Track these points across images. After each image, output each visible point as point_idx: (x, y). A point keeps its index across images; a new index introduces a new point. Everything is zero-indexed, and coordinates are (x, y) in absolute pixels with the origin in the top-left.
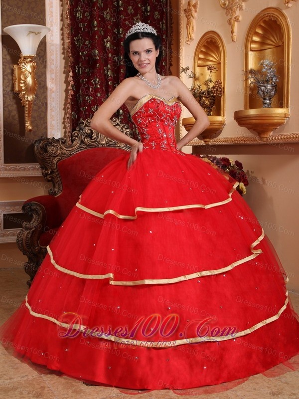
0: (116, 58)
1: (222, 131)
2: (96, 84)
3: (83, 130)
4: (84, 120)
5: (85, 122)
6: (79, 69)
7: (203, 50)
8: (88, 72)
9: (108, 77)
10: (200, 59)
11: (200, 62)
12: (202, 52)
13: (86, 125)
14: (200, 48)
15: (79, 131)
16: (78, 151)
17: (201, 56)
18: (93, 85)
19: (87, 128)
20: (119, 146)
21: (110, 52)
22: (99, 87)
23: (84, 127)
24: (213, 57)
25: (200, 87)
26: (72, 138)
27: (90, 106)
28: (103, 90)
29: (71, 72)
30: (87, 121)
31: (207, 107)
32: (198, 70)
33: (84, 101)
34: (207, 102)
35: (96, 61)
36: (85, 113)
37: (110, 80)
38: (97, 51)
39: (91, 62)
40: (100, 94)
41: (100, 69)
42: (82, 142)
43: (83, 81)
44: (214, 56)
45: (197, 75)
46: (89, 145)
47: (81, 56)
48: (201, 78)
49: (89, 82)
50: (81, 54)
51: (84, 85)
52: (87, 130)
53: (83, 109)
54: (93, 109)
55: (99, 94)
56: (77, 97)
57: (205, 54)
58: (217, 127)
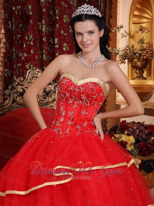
0: (51, 12)
1: (152, 95)
2: (30, 41)
3: (15, 89)
4: (17, 78)
5: (18, 81)
6: (12, 26)
7: (138, 6)
8: (22, 28)
9: (43, 33)
10: (135, 16)
11: (135, 19)
12: (137, 9)
13: (18, 84)
14: (135, 5)
15: (11, 90)
16: (9, 110)
17: (136, 13)
18: (26, 41)
19: (19, 86)
20: (51, 106)
21: (44, 7)
22: (32, 44)
23: (17, 85)
24: (148, 14)
25: (133, 46)
26: (4, 97)
27: (23, 63)
28: (36, 47)
29: (3, 29)
30: (20, 80)
31: (139, 69)
32: (133, 27)
33: (18, 57)
34: (139, 64)
35: (29, 17)
36: (19, 70)
37: (44, 36)
38: (30, 7)
39: (25, 18)
40: (34, 51)
41: (33, 25)
42: (14, 101)
43: (16, 37)
44: (150, 13)
45: (132, 33)
46: (20, 105)
47: (15, 11)
48: (136, 35)
49: (22, 38)
50: (14, 9)
51: (18, 41)
52: (20, 89)
53: (16, 66)
54: (26, 66)
55: (32, 52)
56: (10, 54)
57: (141, 10)
58: (146, 91)
